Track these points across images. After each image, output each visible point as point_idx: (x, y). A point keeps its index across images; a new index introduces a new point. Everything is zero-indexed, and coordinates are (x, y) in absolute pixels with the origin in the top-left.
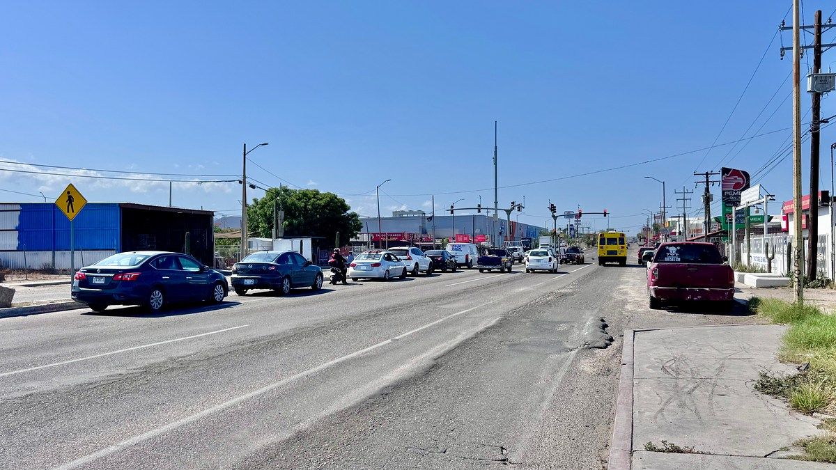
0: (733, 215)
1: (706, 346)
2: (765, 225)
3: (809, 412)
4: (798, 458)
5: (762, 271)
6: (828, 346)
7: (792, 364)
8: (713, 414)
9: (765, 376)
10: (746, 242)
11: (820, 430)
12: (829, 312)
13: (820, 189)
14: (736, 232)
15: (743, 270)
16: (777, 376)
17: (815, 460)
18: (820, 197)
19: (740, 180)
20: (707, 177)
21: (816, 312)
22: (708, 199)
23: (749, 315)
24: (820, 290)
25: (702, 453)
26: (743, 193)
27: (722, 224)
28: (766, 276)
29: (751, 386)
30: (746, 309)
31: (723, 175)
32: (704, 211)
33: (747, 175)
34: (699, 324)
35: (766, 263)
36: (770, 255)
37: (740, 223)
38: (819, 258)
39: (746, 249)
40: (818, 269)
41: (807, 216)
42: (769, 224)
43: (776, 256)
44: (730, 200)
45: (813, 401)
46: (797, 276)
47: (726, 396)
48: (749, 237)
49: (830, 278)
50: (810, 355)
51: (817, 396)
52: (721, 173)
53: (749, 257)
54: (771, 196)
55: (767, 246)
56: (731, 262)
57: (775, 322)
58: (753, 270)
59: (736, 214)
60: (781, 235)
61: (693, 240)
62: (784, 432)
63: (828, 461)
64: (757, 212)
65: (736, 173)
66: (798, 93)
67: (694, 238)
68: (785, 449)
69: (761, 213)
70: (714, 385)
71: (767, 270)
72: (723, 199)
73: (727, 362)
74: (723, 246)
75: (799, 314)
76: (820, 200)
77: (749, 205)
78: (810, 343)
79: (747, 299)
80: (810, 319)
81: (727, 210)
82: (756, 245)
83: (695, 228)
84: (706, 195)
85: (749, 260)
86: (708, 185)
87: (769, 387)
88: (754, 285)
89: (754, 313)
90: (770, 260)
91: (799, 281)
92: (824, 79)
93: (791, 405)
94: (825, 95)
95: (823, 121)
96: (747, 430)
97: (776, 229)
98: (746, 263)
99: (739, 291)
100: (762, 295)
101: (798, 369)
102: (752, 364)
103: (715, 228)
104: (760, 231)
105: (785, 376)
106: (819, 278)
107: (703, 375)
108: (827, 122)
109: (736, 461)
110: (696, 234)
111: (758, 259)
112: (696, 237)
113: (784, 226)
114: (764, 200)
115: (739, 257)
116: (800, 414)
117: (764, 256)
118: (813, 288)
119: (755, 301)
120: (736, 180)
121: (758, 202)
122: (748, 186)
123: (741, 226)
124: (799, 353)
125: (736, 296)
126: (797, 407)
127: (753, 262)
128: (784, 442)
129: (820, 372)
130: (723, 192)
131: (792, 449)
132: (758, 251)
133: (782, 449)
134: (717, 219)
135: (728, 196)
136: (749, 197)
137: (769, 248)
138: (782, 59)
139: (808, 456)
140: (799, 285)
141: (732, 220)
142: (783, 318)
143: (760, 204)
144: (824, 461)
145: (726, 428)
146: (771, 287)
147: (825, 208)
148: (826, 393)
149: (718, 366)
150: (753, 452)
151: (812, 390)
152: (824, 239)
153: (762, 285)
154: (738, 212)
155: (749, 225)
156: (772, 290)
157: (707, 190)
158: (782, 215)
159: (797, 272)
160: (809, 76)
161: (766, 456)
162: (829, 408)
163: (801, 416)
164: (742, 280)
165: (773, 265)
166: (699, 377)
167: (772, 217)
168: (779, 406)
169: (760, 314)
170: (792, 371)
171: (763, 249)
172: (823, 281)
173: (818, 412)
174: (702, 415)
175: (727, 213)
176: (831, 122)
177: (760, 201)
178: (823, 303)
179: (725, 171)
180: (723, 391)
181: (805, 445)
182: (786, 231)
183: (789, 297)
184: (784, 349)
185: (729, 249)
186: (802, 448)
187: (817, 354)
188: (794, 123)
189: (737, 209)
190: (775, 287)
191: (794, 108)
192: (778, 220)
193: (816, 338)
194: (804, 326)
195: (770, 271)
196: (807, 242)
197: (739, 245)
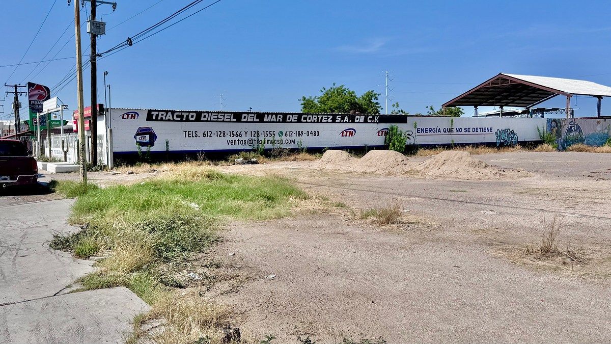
0: (38, 119)
1: (13, 220)
2: (61, 128)
3: (87, 257)
4: (78, 291)
5: (60, 161)
6: (101, 210)
7: (78, 225)
8: (16, 272)
9: (57, 237)
10: (48, 140)
11: (93, 268)
12: (103, 187)
13: (98, 103)
14: (41, 132)
15: (46, 160)
16: (65, 235)
17: (89, 290)
18: (98, 108)
19: (43, 93)
20: (16, 89)
21: (95, 188)
22: (17, 106)
23: (49, 194)
24: (100, 172)
25: (5, 304)
26: (45, 103)
27: (30, 126)
28: (63, 165)
29: (47, 246)
30: (47, 189)
31: (29, 88)
32: (14, 115)
33: (48, 89)
34: (10, 204)
35: (63, 155)
36: (65, 149)
37: (44, 125)
38: (99, 150)
39: (48, 145)
40: (98, 158)
41: (90, 121)
42: (64, 127)
43: (70, 150)
44: (35, 108)
45: (89, 249)
46: (82, 163)
47: (27, 257)
48: (50, 136)
49: (106, 164)
50: (90, 217)
51: (92, 245)
52: (27, 86)
53: (50, 150)
54: (66, 106)
55: (63, 143)
56: (36, 155)
57: (68, 197)
58: (54, 160)
59: (40, 119)
60: (72, 135)
61: (6, 138)
62: (69, 275)
63: (97, 288)
64: (55, 117)
65: (39, 87)
66: (79, 31)
67: (7, 136)
68: (70, 286)
69: (58, 119)
70: (18, 250)
71: (64, 160)
72: (30, 106)
73: (29, 231)
74: (31, 143)
75: (84, 190)
76: (98, 111)
77: (50, 112)
78: (90, 209)
79: (48, 182)
80: (90, 192)
81: (33, 115)
82: (55, 142)
83: (8, 129)
84: (15, 102)
85: (50, 153)
86: (16, 94)
87: (60, 244)
88: (54, 171)
89: (53, 192)
90: (65, 153)
91: (84, 167)
92: (98, 25)
93: (75, 254)
94: (99, 37)
95: (98, 55)
96: (43, 279)
97: (69, 131)
98: (48, 155)
99: (41, 176)
100: (59, 178)
101: (82, 228)
102: (49, 229)
103: (24, 129)
104: (58, 132)
105: (71, 234)
106: (99, 164)
107: (9, 244)
108: (100, 56)
109: (31, 304)
110: (9, 133)
111: (57, 152)
112: (9, 136)
113: (75, 128)
114: (60, 109)
115: (43, 151)
116: (81, 260)
117: (61, 149)
118: (95, 171)
119: (54, 183)
120: (40, 93)
121: (56, 110)
122: (49, 98)
123: (44, 127)
124: (83, 217)
125: (40, 180)
126: (79, 255)
127: (53, 154)
128: (68, 281)
129: (95, 228)
130: (30, 102)
131: (74, 286)
132: (57, 146)
133: (67, 287)
134: (26, 122)
135: (34, 104)
136: (49, 106)
137: (65, 144)
138: (69, 5)
139: (85, 287)
140: (84, 169)
141: (37, 123)
142: (73, 194)
143: (57, 111)
144: (94, 289)
145: (26, 280)
146: (66, 172)
147: (102, 116)
148: (98, 242)
149: (22, 234)
150: (47, 294)
151: (89, 241)
152: (101, 137)
153: (60, 171)
154: (41, 118)
155: (49, 127)
156: (67, 174)
157: (16, 99)
158: (73, 120)
159: (82, 160)
160: (88, 22)
161: (55, 295)
162: (100, 252)
163: (81, 261)
164: (45, 168)
165: (67, 156)
166: (6, 245)
167: (67, 122)
168: (66, 256)
169: (57, 192)
170: (77, 230)
171: (61, 145)
172: (101, 167)
173: (92, 256)
174: (6, 274)
175: (33, 118)
176: (103, 56)
177: (58, 109)
178: (102, 181)
179: (31, 85)
180: (25, 253)
181: (83, 281)
182: (76, 132)
183: (77, 179)
184: (73, 215)
185: (36, 144)
186: (80, 283)
187: (95, 216)
188: (77, 53)
189: (41, 114)
190: (69, 172)
191: (77, 42)
192: (71, 124)
193: (94, 205)
194: (86, 198)
195: (66, 161)
196: (90, 139)
197: (43, 142)
